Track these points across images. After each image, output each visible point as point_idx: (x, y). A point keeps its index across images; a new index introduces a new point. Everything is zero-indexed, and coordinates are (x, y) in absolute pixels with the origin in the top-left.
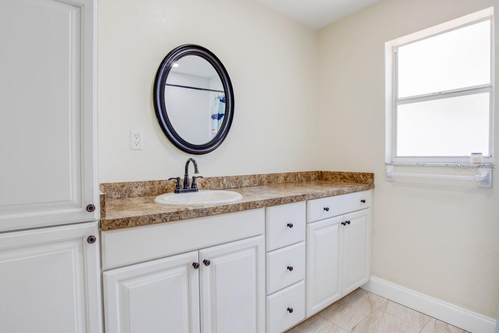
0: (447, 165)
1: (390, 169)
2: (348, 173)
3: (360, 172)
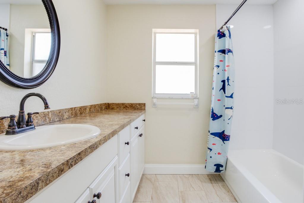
0: (182, 98)
1: (155, 100)
2: (129, 104)
3: (137, 103)
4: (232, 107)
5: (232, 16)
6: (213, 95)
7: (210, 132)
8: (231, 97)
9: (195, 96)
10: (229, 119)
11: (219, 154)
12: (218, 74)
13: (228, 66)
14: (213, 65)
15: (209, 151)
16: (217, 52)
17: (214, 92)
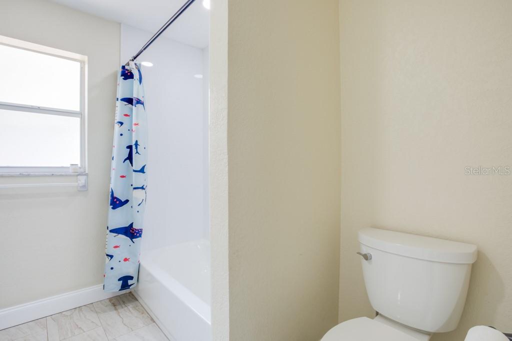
0: (53, 174)
4: (143, 186)
5: (142, 51)
6: (114, 169)
7: (110, 229)
8: (142, 171)
9: (82, 170)
10: (139, 205)
11: (126, 260)
12: (121, 135)
13: (136, 124)
14: (114, 120)
15: (107, 259)
16: (119, 100)
17: (114, 164)
